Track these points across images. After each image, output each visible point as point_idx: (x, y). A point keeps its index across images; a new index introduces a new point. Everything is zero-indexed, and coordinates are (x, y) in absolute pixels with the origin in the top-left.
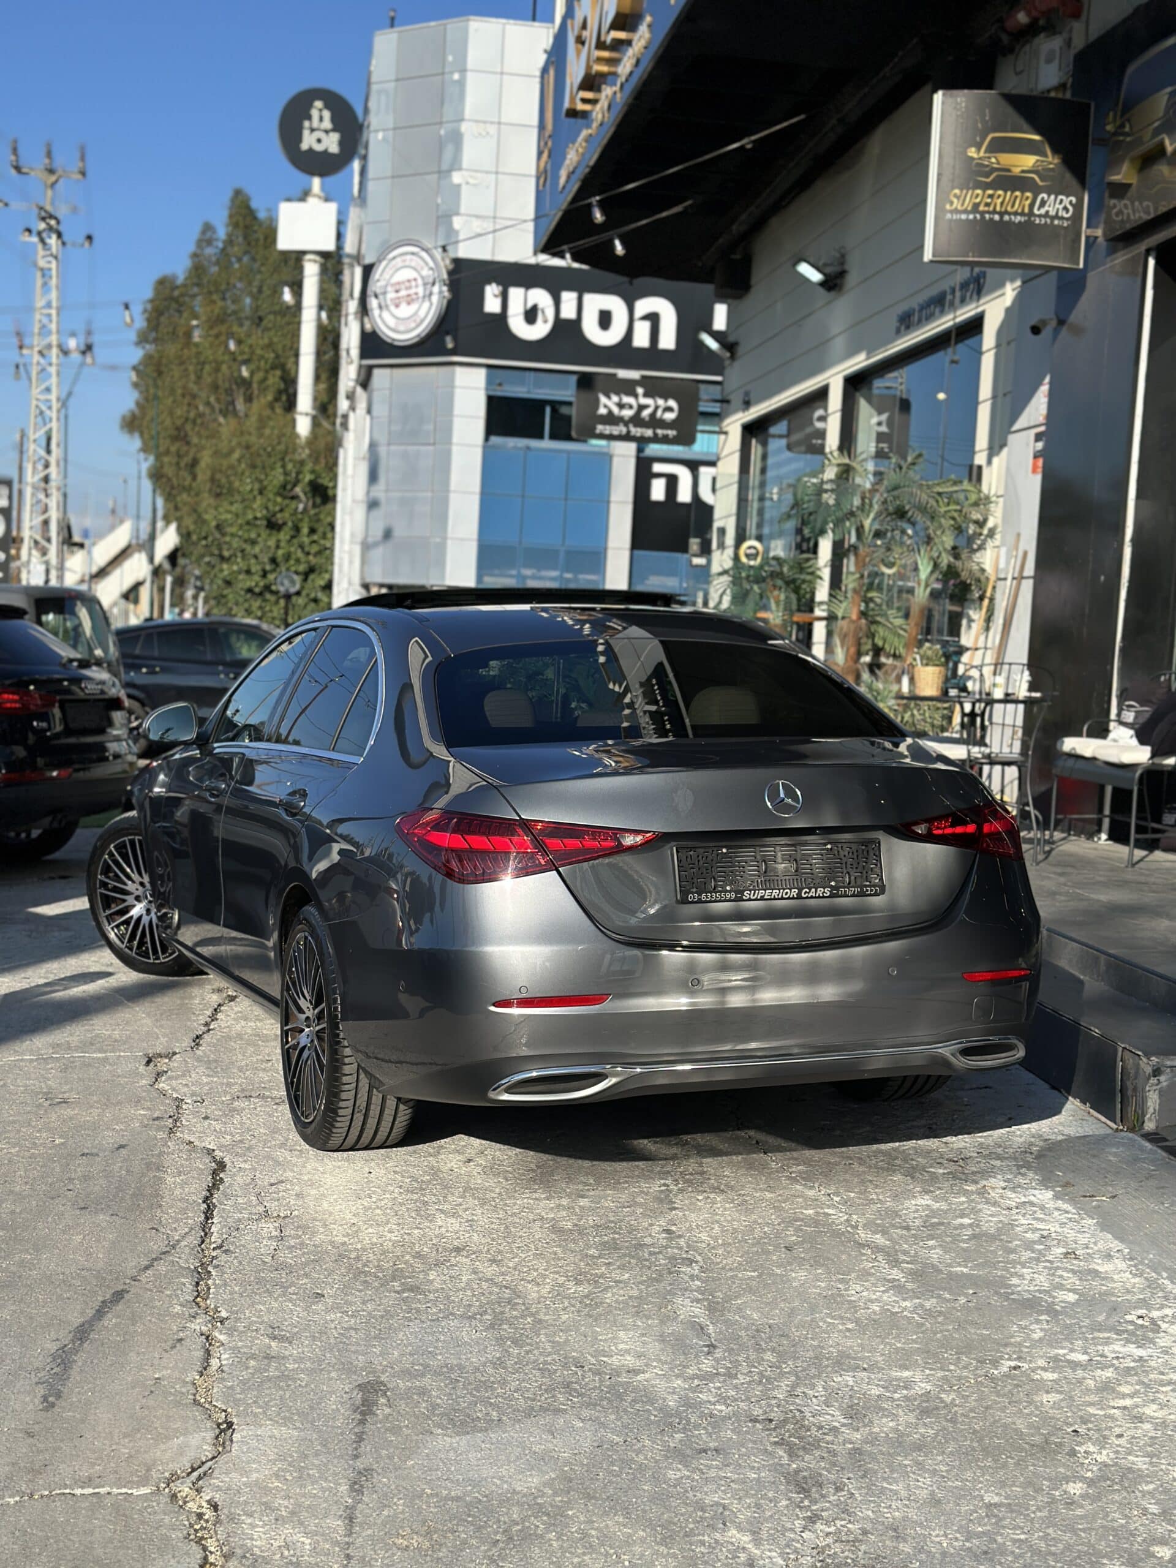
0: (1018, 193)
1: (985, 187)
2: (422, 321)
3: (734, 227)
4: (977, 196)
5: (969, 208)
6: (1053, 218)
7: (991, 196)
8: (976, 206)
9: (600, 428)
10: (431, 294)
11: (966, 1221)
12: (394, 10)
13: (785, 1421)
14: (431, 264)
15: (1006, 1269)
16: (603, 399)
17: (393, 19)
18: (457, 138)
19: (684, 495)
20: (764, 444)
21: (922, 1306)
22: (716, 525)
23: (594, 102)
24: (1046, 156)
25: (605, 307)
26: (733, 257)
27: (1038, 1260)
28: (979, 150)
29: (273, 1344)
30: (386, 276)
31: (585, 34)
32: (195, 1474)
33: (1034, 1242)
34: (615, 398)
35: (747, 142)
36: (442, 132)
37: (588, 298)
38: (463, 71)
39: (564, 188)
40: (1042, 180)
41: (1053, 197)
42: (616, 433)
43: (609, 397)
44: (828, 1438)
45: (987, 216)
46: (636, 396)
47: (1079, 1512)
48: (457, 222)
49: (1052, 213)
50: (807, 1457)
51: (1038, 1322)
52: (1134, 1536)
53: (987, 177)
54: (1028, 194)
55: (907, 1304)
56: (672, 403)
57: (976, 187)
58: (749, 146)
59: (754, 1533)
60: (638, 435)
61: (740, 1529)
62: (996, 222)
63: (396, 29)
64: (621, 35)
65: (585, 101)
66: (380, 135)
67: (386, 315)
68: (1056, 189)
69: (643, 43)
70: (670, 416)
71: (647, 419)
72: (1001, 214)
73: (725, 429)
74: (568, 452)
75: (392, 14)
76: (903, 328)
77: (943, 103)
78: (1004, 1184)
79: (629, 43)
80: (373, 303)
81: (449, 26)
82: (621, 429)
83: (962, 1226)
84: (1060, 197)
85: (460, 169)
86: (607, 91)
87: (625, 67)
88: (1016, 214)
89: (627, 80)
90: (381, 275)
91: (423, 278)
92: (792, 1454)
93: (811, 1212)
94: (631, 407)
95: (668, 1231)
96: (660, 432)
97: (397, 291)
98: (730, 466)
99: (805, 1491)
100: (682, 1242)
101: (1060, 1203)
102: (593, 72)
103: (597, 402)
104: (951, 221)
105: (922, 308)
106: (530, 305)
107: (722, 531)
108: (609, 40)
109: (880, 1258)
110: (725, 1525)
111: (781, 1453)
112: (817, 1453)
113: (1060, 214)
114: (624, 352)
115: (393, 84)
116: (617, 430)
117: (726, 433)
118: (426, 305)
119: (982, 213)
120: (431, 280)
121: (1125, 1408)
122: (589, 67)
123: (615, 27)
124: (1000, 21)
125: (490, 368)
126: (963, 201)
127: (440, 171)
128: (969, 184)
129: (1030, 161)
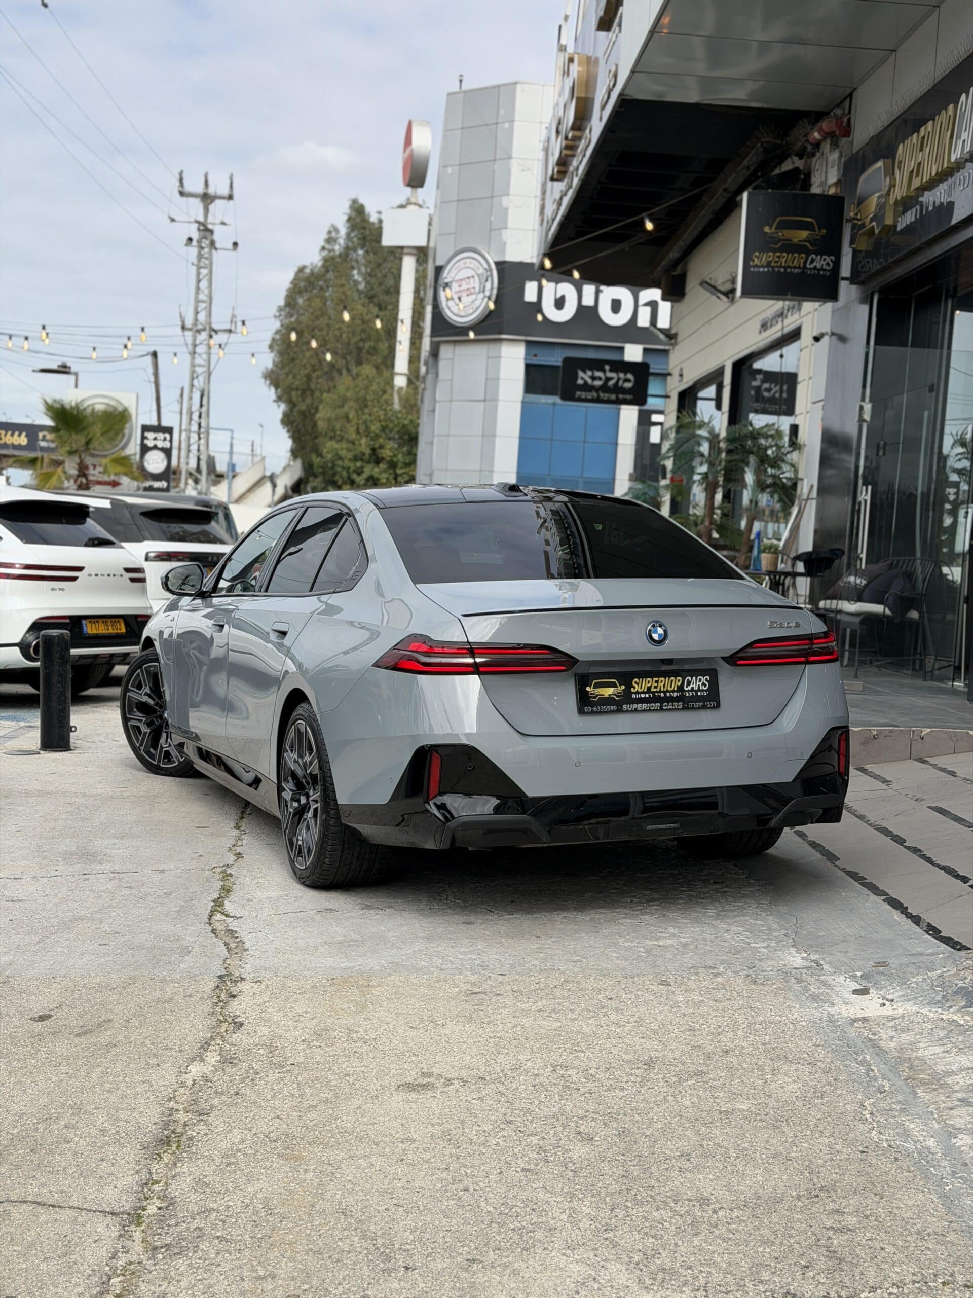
0: (796, 255)
1: (774, 251)
2: (478, 308)
4: (770, 256)
6: (819, 270)
7: (779, 257)
8: (769, 263)
9: (578, 393)
10: (484, 287)
14: (486, 266)
16: (581, 374)
17: (461, 81)
18: (506, 172)
23: (565, 173)
24: (815, 231)
26: (674, 273)
28: (771, 228)
30: (452, 274)
34: (589, 373)
38: (512, 121)
40: (812, 245)
41: (819, 257)
42: (589, 397)
43: (585, 372)
45: (776, 269)
48: (506, 235)
49: (819, 266)
53: (776, 244)
54: (803, 255)
56: (630, 376)
57: (768, 252)
62: (782, 273)
64: (578, 133)
67: (451, 303)
68: (820, 252)
70: (628, 385)
71: (612, 387)
72: (785, 268)
77: (747, 198)
79: (579, 139)
80: (443, 295)
82: (593, 394)
84: (824, 257)
85: (508, 194)
87: (579, 155)
88: (795, 267)
91: (478, 275)
94: (600, 379)
96: (621, 396)
97: (460, 286)
102: (564, 154)
103: (576, 377)
104: (754, 272)
113: (824, 267)
114: (631, 332)
115: (459, 132)
117: (668, 396)
119: (773, 267)
120: (484, 277)
123: (573, 128)
124: (806, 135)
125: (529, 343)
126: (761, 260)
127: (492, 197)
128: (765, 249)
129: (804, 234)
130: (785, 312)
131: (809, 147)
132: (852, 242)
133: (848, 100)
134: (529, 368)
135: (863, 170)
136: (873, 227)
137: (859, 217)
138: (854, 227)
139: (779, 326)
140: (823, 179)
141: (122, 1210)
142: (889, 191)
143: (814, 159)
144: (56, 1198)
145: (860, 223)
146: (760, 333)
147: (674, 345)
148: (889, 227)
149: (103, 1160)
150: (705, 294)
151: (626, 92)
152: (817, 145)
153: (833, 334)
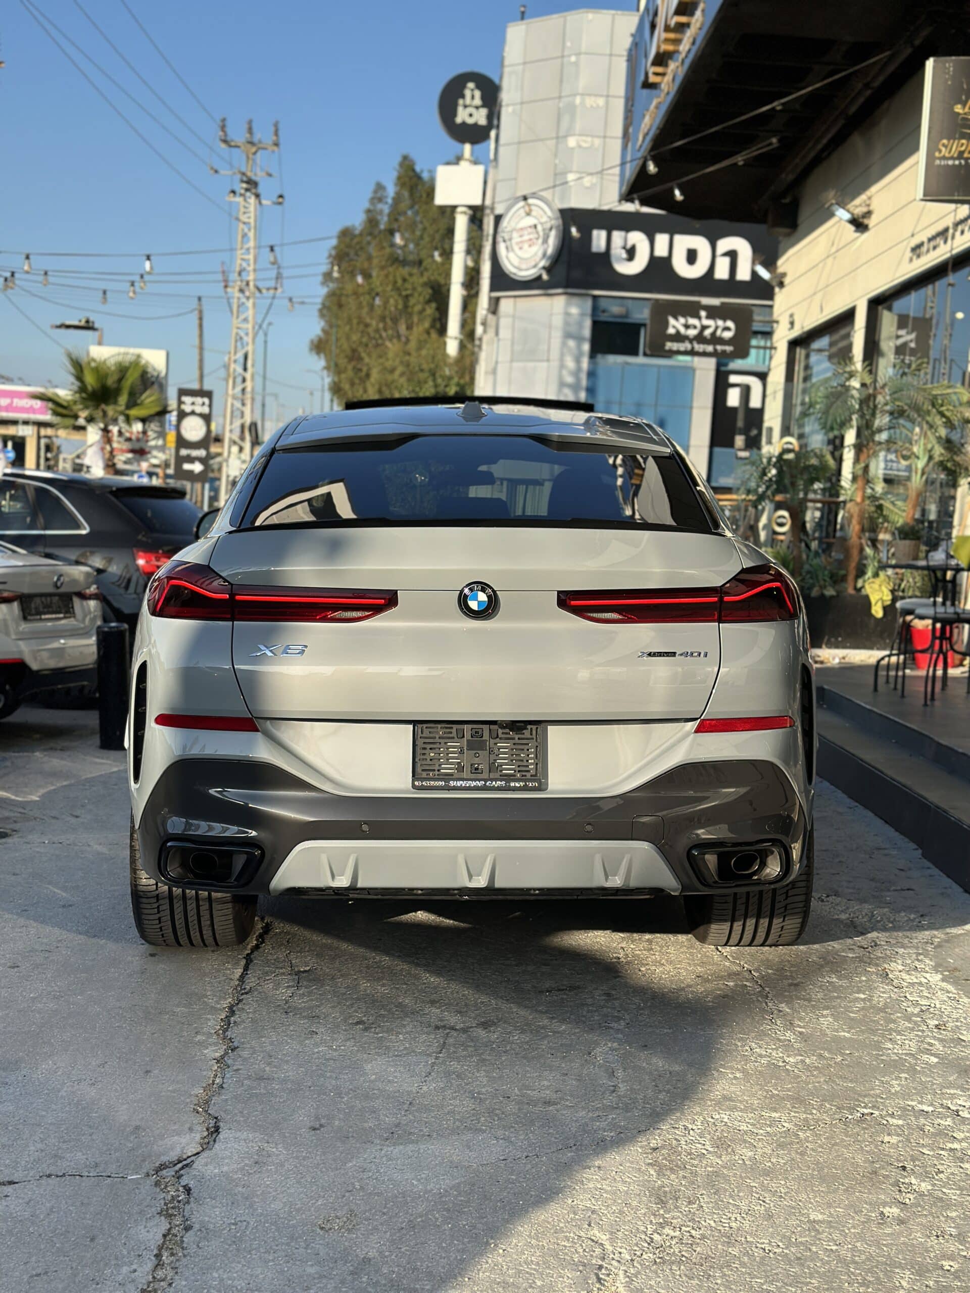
1: (968, 138)
2: (540, 260)
3: (783, 176)
4: (962, 145)
5: (956, 155)
8: (961, 154)
9: (669, 345)
10: (548, 237)
11: (862, 996)
12: (524, 6)
13: (663, 1147)
14: (549, 213)
15: (883, 1036)
16: (672, 321)
17: (523, 13)
18: (572, 108)
19: (755, 403)
20: (807, 356)
21: (803, 1061)
22: (766, 424)
23: (663, 74)
25: (692, 246)
26: (783, 201)
27: (912, 1029)
28: (964, 106)
29: (267, 1069)
30: (513, 224)
31: (657, 20)
32: (180, 1165)
33: (913, 1015)
34: (682, 320)
35: (777, 105)
36: (561, 105)
37: (678, 238)
38: (578, 54)
39: (641, 146)
42: (682, 349)
43: (676, 319)
44: (696, 1162)
46: (699, 318)
47: (888, 1231)
48: (571, 178)
50: (673, 1176)
51: (897, 1078)
52: (927, 1251)
55: (792, 1060)
56: (730, 324)
57: (960, 139)
58: (779, 108)
59: (611, 1233)
60: (701, 350)
61: (601, 1229)
63: (525, 22)
64: (683, 19)
65: (656, 74)
66: (510, 109)
67: (511, 255)
69: (698, 25)
70: (728, 335)
71: (709, 337)
73: (775, 345)
74: (659, 367)
75: (522, 9)
76: (915, 257)
77: (934, 68)
78: (900, 968)
79: (686, 26)
81: (569, 18)
82: (687, 346)
83: (857, 999)
85: (574, 135)
86: (672, 65)
87: (684, 47)
89: (686, 56)
90: (509, 223)
91: (542, 225)
92: (660, 1173)
93: (731, 984)
94: (695, 327)
95: (608, 995)
96: (719, 348)
97: (521, 236)
98: (777, 376)
99: (662, 1202)
100: (617, 1003)
101: (944, 985)
102: (662, 50)
103: (666, 325)
104: (940, 166)
105: (930, 240)
106: (629, 246)
107: (770, 430)
108: (672, 23)
109: (778, 1022)
110: (589, 1225)
111: (652, 1172)
112: (681, 1173)
114: (706, 283)
115: (521, 67)
117: (775, 348)
118: (544, 246)
119: (966, 159)
120: (548, 226)
121: (951, 1150)
122: (658, 47)
123: (678, 13)
125: (593, 298)
126: (950, 149)
127: (559, 137)
128: (956, 135)
134: (597, 327)
139: (942, 249)
146: (911, 260)
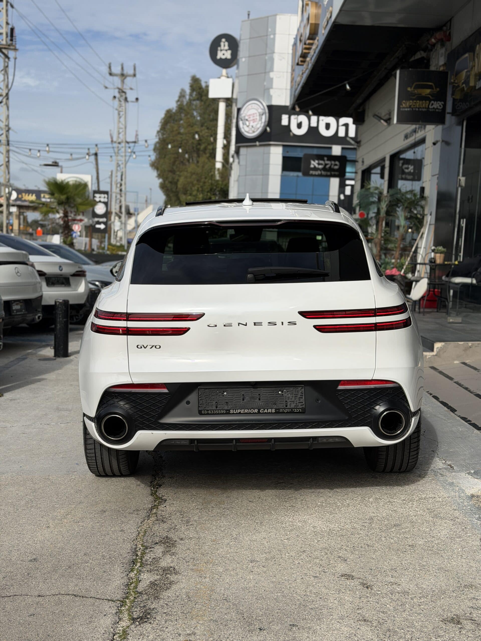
0: (424, 102)
1: (413, 100)
3: (357, 102)
4: (411, 103)
5: (408, 107)
6: (435, 109)
7: (415, 103)
8: (410, 107)
9: (311, 172)
10: (262, 118)
14: (262, 107)
16: (312, 162)
17: (249, 15)
18: (272, 60)
24: (432, 88)
26: (360, 110)
28: (411, 87)
30: (245, 112)
31: (302, 38)
34: (317, 162)
36: (267, 58)
38: (274, 34)
40: (432, 96)
41: (436, 102)
43: (314, 161)
45: (414, 109)
48: (272, 92)
49: (435, 107)
53: (414, 96)
54: (428, 102)
56: (337, 163)
57: (410, 100)
60: (325, 174)
62: (417, 111)
64: (311, 41)
65: (301, 61)
66: (244, 60)
67: (245, 127)
68: (436, 100)
69: (316, 45)
70: (336, 167)
71: (328, 168)
72: (419, 108)
77: (400, 73)
79: (312, 44)
80: (241, 123)
82: (319, 172)
84: (439, 102)
85: (273, 71)
86: (308, 60)
87: (312, 53)
88: (423, 108)
89: (313, 56)
91: (259, 113)
94: (322, 164)
96: (333, 173)
97: (249, 118)
102: (303, 53)
103: (310, 164)
104: (402, 111)
108: (307, 42)
113: (438, 108)
114: (335, 139)
116: (317, 173)
118: (260, 122)
119: (412, 108)
120: (262, 113)
122: (302, 51)
123: (309, 39)
124: (428, 40)
125: (284, 146)
126: (406, 104)
127: (265, 73)
128: (408, 99)
129: (428, 91)
130: (417, 130)
131: (429, 46)
132: (453, 94)
133: (449, 23)
134: (285, 159)
135: (458, 58)
136: (464, 87)
137: (456, 82)
138: (454, 87)
139: (413, 137)
140: (437, 63)
141: (116, 598)
142: (472, 68)
143: (432, 53)
144: (84, 593)
145: (456, 85)
146: (404, 140)
147: (359, 146)
148: (472, 87)
149: (105, 572)
150: (375, 121)
151: (337, 21)
152: (434, 45)
153: (443, 141)
